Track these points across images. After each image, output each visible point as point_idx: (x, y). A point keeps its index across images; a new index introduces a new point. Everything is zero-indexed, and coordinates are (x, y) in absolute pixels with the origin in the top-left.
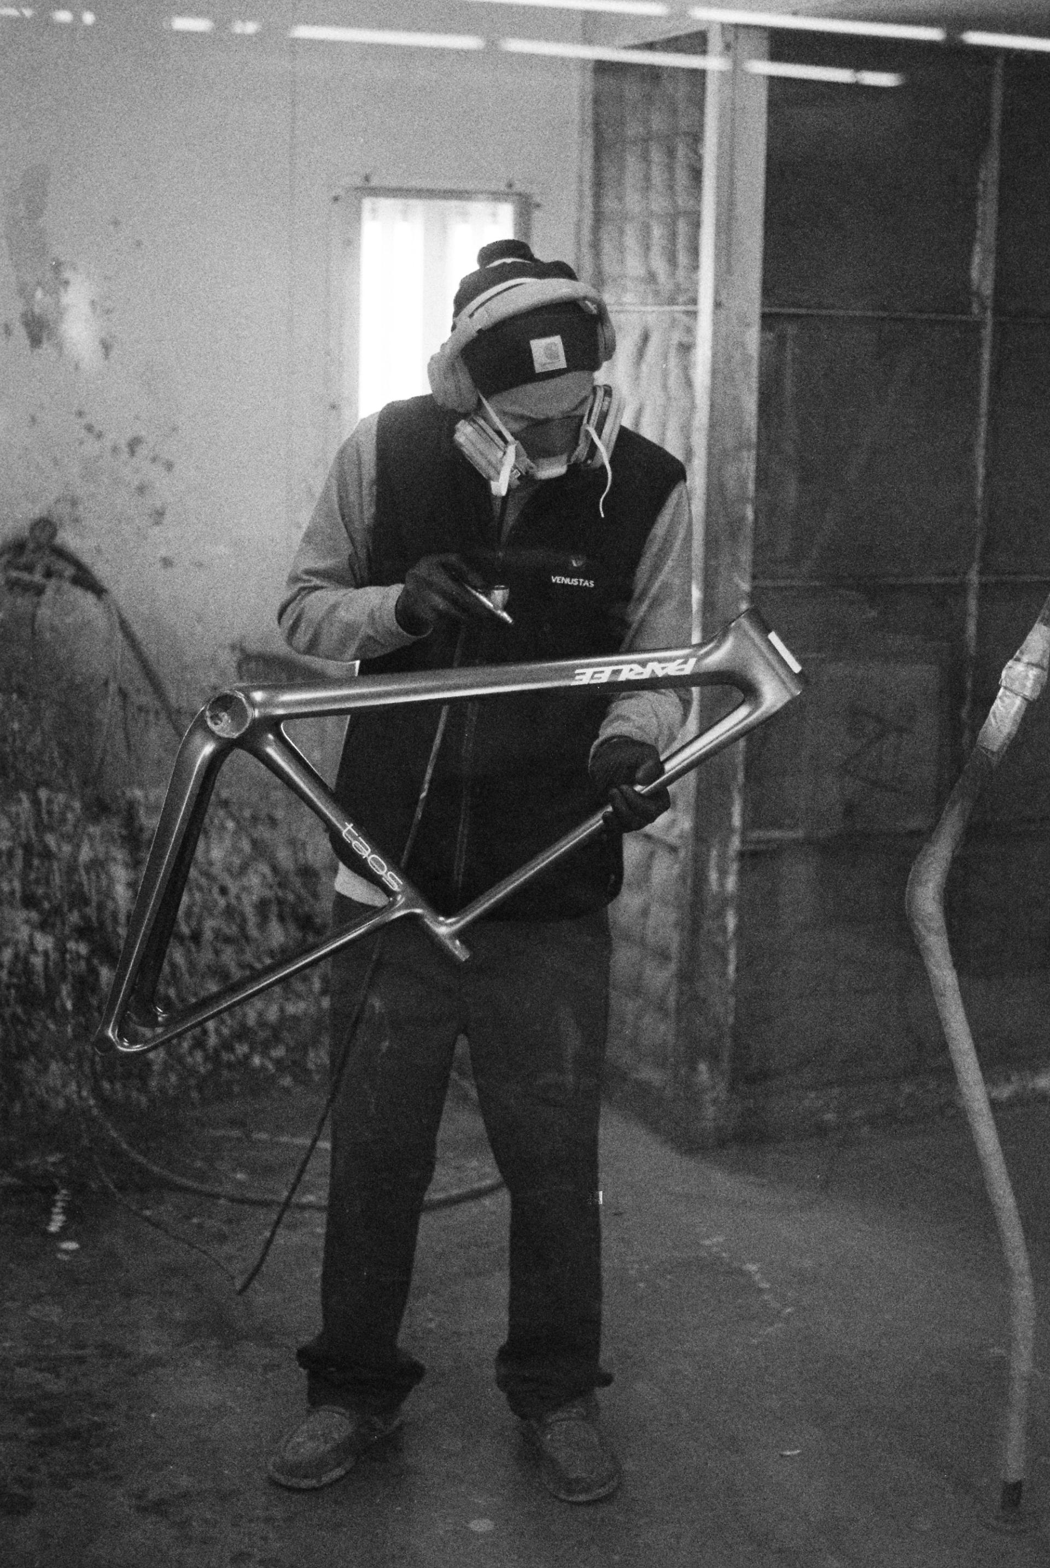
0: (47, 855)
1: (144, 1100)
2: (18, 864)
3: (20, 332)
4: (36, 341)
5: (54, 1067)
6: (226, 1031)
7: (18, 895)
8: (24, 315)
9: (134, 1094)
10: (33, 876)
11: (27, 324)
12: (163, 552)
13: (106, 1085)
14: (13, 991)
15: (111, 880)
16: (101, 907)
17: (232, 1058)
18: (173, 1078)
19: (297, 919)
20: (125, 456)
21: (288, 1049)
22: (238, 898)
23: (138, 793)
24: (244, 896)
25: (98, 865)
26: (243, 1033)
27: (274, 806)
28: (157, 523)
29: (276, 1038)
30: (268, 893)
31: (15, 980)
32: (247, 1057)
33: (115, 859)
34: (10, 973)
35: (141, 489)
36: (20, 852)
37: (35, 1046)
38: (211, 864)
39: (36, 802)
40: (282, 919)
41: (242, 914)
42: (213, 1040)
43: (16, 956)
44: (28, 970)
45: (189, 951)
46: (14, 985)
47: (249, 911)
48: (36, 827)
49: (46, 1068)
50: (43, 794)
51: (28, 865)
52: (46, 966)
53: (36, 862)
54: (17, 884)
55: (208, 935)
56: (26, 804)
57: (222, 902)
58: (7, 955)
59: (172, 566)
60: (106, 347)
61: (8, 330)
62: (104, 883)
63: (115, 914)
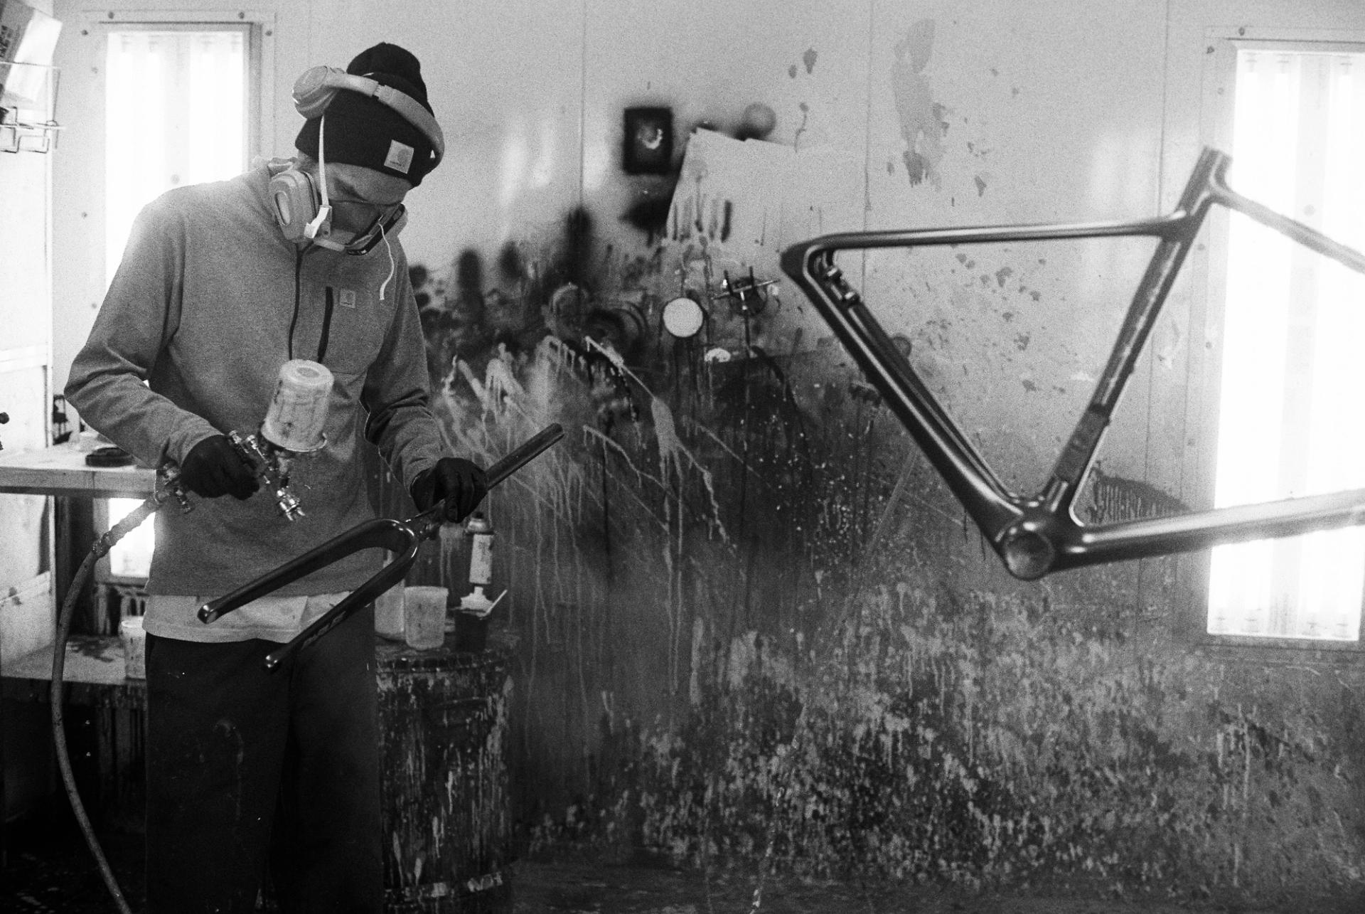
0: (904, 644)
1: (977, 882)
2: (876, 650)
3: (902, 170)
4: (915, 178)
5: (896, 840)
6: (1060, 830)
7: (873, 677)
8: (906, 154)
9: (968, 876)
10: (888, 661)
11: (909, 165)
12: (1027, 376)
13: (942, 862)
14: (863, 765)
15: (960, 676)
16: (949, 701)
17: (1065, 857)
18: (1007, 867)
19: (1139, 736)
20: (994, 283)
21: (1121, 858)
22: (1081, 707)
23: (991, 598)
24: (1088, 707)
25: (947, 659)
26: (1078, 834)
27: (1123, 623)
28: (1022, 348)
29: (1111, 844)
30: (1112, 707)
31: (865, 755)
32: (1080, 860)
33: (965, 657)
34: (862, 748)
35: (1008, 316)
36: (878, 639)
37: (879, 818)
38: (1056, 672)
39: (894, 595)
40: (1124, 733)
41: (1086, 726)
42: (1048, 838)
43: (868, 733)
44: (878, 747)
45: (1031, 752)
46: (865, 760)
47: (1093, 723)
48: (893, 618)
49: (889, 840)
50: (901, 588)
51: (884, 652)
52: (895, 748)
53: (891, 650)
54: (873, 669)
55: (1049, 740)
56: (886, 597)
57: (1066, 708)
58: (860, 731)
59: (1034, 389)
60: (981, 185)
61: (890, 168)
62: (953, 676)
63: (962, 706)
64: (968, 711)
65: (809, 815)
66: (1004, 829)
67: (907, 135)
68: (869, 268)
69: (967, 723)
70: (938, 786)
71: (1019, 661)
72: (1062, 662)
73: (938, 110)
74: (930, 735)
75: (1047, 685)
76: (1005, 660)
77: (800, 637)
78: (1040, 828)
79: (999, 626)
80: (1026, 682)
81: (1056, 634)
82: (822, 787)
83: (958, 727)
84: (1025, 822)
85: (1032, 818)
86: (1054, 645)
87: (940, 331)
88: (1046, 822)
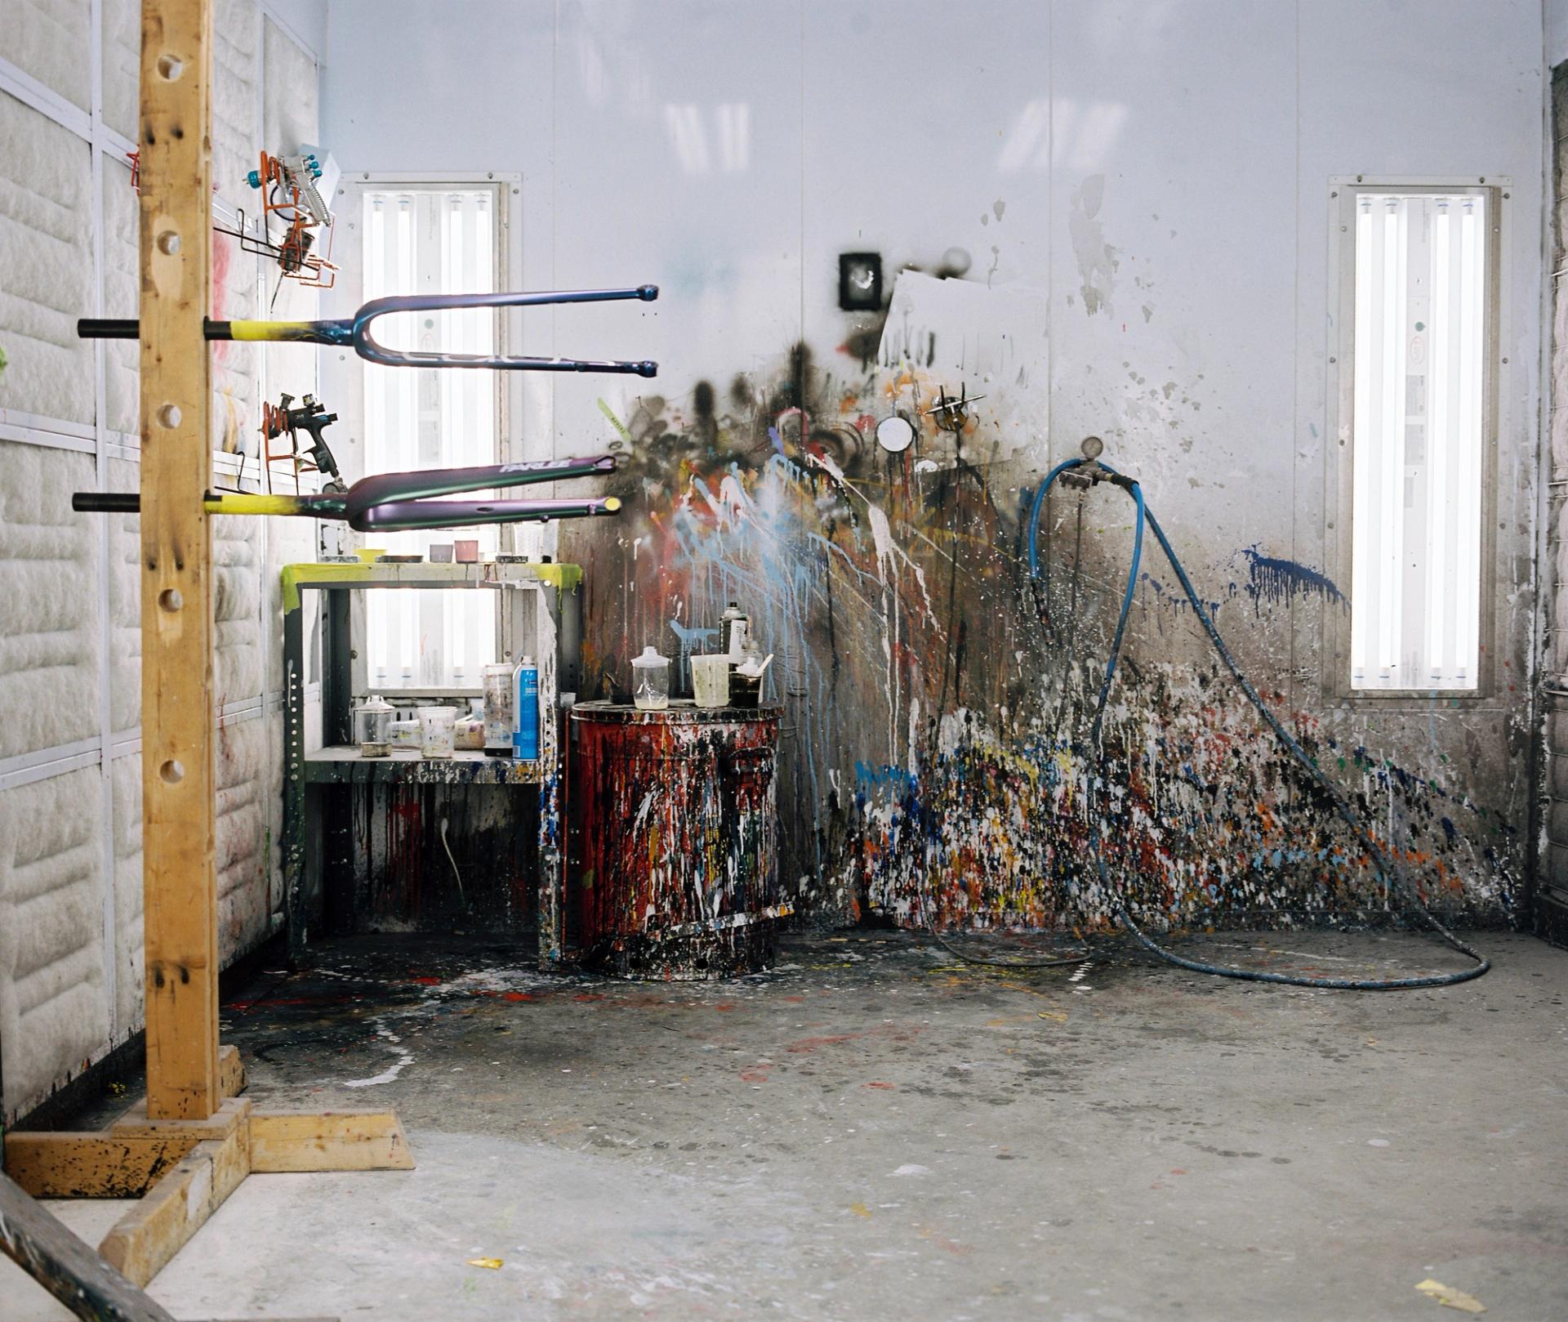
1: (1166, 922)
2: (1070, 719)
3: (1080, 304)
4: (1092, 308)
5: (1094, 888)
6: (1235, 870)
7: (1070, 743)
8: (1083, 288)
9: (1158, 916)
10: (1081, 729)
11: (1086, 297)
12: (1191, 474)
13: (1135, 906)
14: (1062, 822)
15: (1144, 738)
16: (1135, 760)
17: (1241, 894)
18: (1191, 906)
19: (1298, 782)
20: (1161, 396)
21: (1289, 891)
22: (1248, 759)
23: (1168, 668)
24: (1254, 759)
25: (1132, 724)
26: (1251, 874)
27: (1280, 684)
28: (1187, 451)
29: (1279, 880)
30: (1274, 758)
31: (1065, 814)
32: (1254, 895)
33: (1148, 721)
34: (1061, 807)
35: (1174, 424)
36: (1071, 709)
37: (1078, 869)
38: (1225, 729)
39: (1085, 670)
40: (1285, 780)
41: (1252, 774)
42: (1225, 877)
43: (1066, 794)
44: (1075, 806)
45: (1207, 801)
46: (1063, 817)
47: (1258, 774)
48: (1085, 692)
49: (1087, 888)
50: (1091, 663)
51: (1077, 721)
52: (1090, 805)
53: (1084, 718)
54: (1068, 736)
55: (1222, 790)
56: (1077, 671)
57: (1236, 761)
58: (1058, 792)
59: (1197, 485)
60: (1148, 313)
61: (1070, 301)
62: (1138, 738)
63: (1147, 765)
64: (1152, 768)
65: (1016, 870)
66: (1187, 872)
67: (1082, 272)
68: (1054, 387)
69: (1152, 779)
70: (1128, 836)
71: (1194, 721)
72: (1231, 721)
73: (1109, 249)
74: (1120, 791)
75: (1218, 742)
76: (1180, 722)
77: (1004, 711)
78: (1218, 870)
79: (1175, 692)
80: (1201, 740)
81: (1224, 697)
82: (1027, 844)
83: (1144, 783)
84: (1204, 864)
85: (1211, 861)
86: (1223, 706)
87: (1116, 438)
88: (1223, 863)
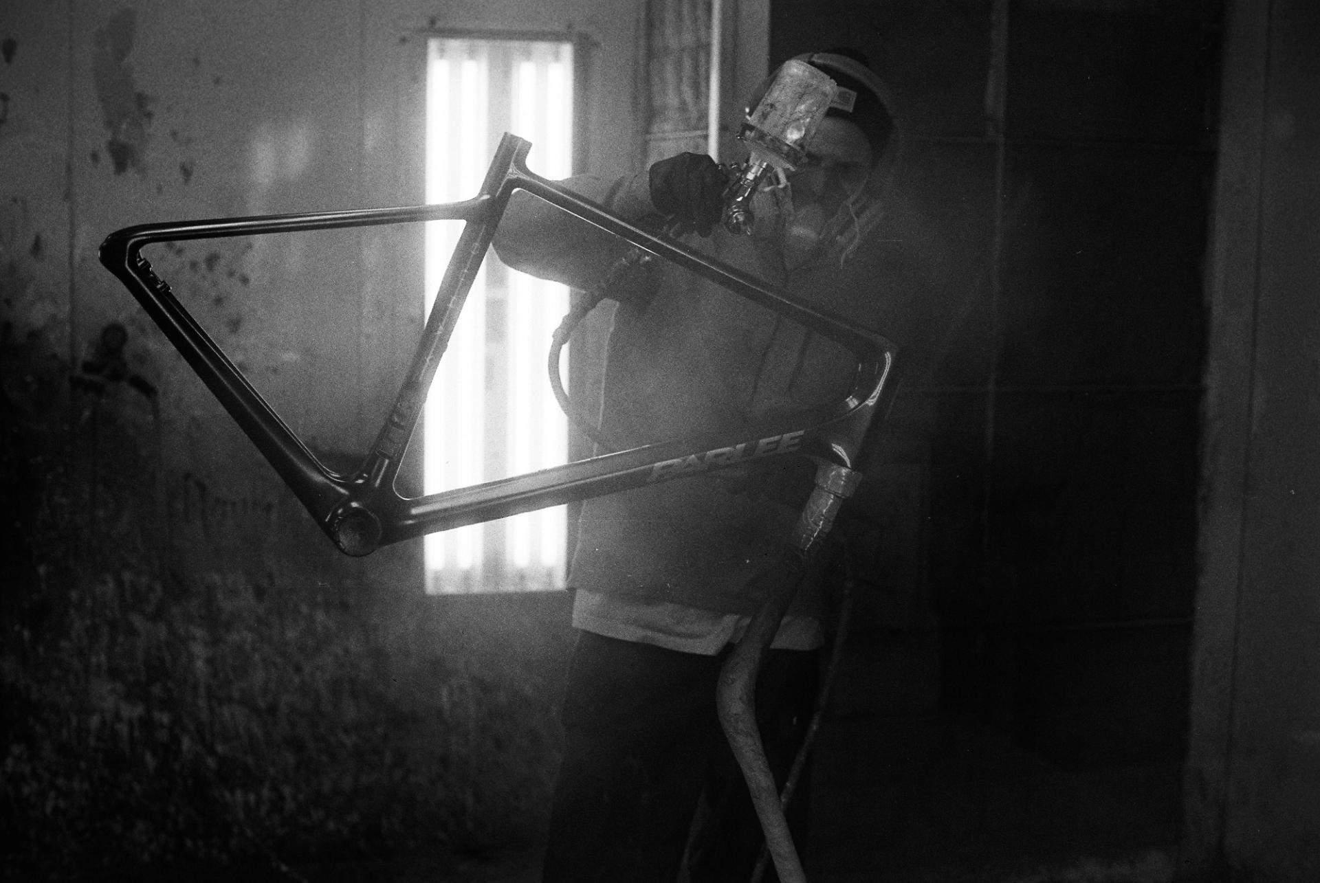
0: (132, 631)
3: (106, 159)
4: (120, 166)
5: (141, 826)
6: (301, 797)
8: (111, 144)
10: (117, 649)
11: (113, 154)
13: (189, 843)
15: (191, 657)
16: (182, 682)
17: (308, 822)
19: (369, 698)
20: (203, 270)
22: (312, 676)
23: (217, 578)
24: (318, 676)
28: (234, 332)
29: (350, 804)
30: (342, 673)
32: (324, 821)
33: (194, 638)
34: (97, 739)
35: (218, 301)
36: (107, 628)
37: (122, 806)
38: (284, 644)
39: (120, 583)
40: (354, 697)
41: (317, 692)
42: (290, 805)
43: (103, 723)
44: (115, 736)
45: (267, 724)
46: (101, 750)
47: (324, 691)
48: (120, 608)
50: (127, 576)
52: (131, 734)
53: (121, 639)
54: (103, 658)
56: (111, 585)
57: (296, 680)
58: (95, 721)
60: (187, 172)
61: (95, 157)
63: (195, 687)
64: (202, 690)
65: (49, 810)
66: (246, 803)
67: (110, 124)
68: (77, 258)
69: (202, 703)
70: (177, 767)
71: (249, 636)
72: (290, 634)
73: (141, 100)
74: (165, 718)
75: (279, 660)
76: (234, 637)
77: (26, 634)
78: (282, 798)
79: (227, 605)
80: (257, 657)
82: (60, 781)
84: (266, 793)
85: (274, 788)
88: (287, 791)
